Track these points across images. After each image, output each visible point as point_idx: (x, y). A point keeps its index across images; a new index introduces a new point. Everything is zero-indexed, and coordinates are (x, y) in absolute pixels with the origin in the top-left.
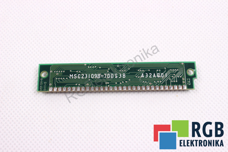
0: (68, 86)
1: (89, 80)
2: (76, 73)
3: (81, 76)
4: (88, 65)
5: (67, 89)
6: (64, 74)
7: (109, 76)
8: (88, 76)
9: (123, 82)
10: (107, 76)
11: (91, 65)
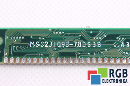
0: (28, 56)
1: (55, 49)
2: (38, 40)
3: (44, 44)
4: (53, 30)
5: (26, 60)
6: (23, 41)
7: (79, 44)
8: (53, 43)
9: (98, 53)
10: (77, 45)
11: (58, 30)
